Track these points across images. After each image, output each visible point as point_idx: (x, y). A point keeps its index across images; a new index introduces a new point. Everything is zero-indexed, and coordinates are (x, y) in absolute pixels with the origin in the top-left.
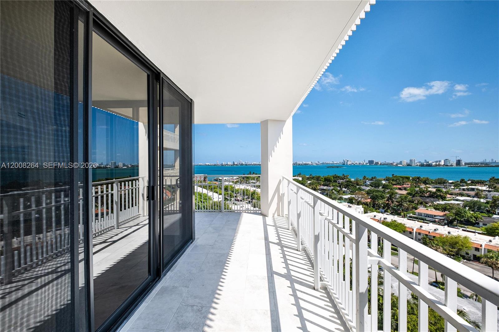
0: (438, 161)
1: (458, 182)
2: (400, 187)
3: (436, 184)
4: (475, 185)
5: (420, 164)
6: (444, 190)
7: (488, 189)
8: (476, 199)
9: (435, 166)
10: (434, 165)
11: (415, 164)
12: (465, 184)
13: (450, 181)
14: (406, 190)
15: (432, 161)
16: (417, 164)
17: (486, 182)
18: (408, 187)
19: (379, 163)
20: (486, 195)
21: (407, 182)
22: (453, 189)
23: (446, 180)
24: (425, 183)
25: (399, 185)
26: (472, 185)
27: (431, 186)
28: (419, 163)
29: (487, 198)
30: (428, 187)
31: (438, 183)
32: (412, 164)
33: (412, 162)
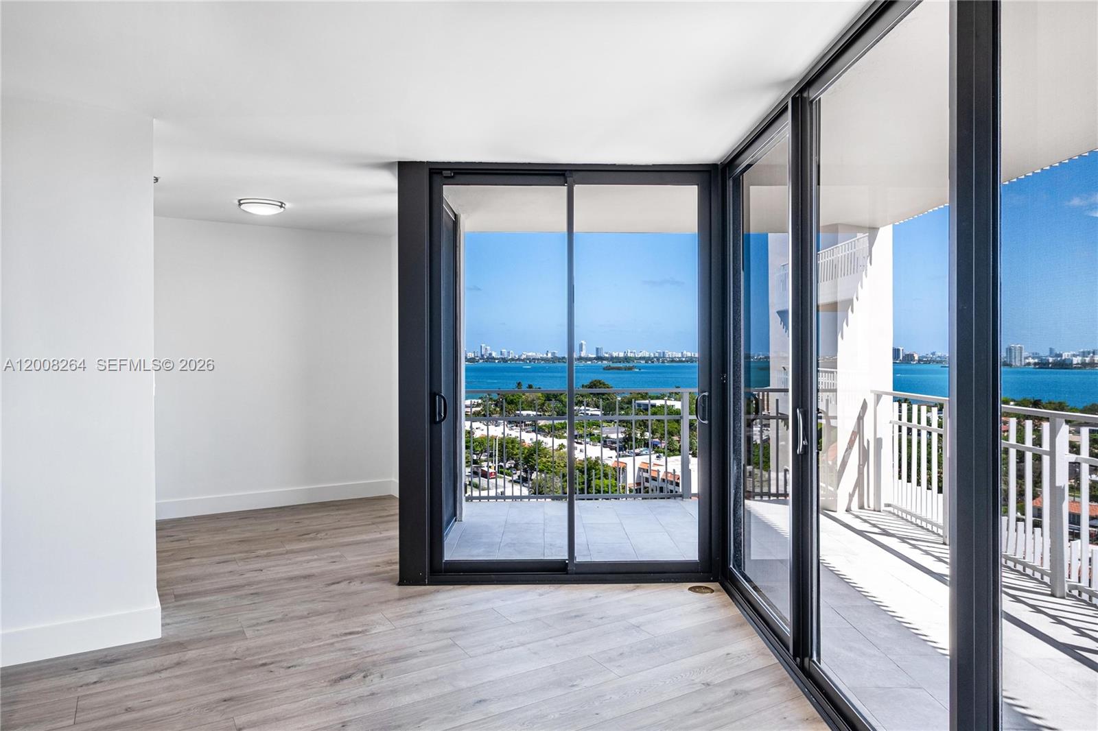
0: (1089, 353)
5: (1036, 361)
9: (1079, 368)
10: (1078, 364)
11: (1021, 360)
15: (1072, 353)
16: (1027, 361)
19: (916, 358)
28: (1033, 358)
32: (1015, 362)
33: (1013, 354)
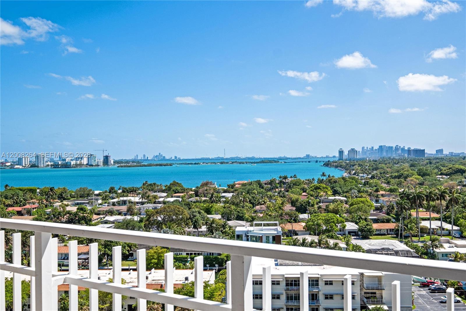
1: (106, 192)
2: (19, 209)
3: (77, 200)
4: (127, 196)
5: (52, 163)
6: (89, 208)
7: (141, 200)
8: (129, 217)
11: (44, 163)
12: (114, 195)
13: (97, 192)
14: (31, 215)
16: (47, 163)
17: (139, 189)
18: (33, 209)
20: (140, 209)
21: (32, 199)
22: (100, 204)
23: (91, 190)
24: (61, 198)
25: (17, 206)
26: (123, 196)
27: (70, 203)
28: (50, 162)
29: (140, 214)
30: (65, 205)
31: (80, 197)
32: (40, 164)
33: (39, 160)
